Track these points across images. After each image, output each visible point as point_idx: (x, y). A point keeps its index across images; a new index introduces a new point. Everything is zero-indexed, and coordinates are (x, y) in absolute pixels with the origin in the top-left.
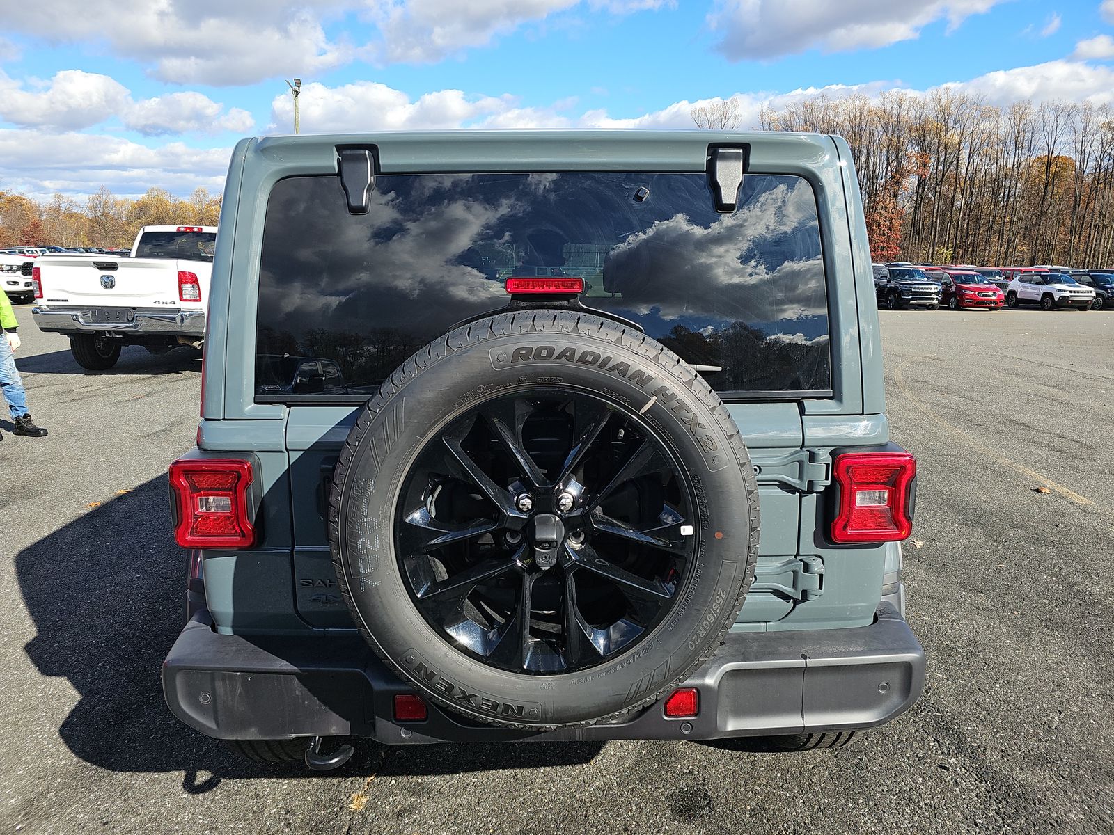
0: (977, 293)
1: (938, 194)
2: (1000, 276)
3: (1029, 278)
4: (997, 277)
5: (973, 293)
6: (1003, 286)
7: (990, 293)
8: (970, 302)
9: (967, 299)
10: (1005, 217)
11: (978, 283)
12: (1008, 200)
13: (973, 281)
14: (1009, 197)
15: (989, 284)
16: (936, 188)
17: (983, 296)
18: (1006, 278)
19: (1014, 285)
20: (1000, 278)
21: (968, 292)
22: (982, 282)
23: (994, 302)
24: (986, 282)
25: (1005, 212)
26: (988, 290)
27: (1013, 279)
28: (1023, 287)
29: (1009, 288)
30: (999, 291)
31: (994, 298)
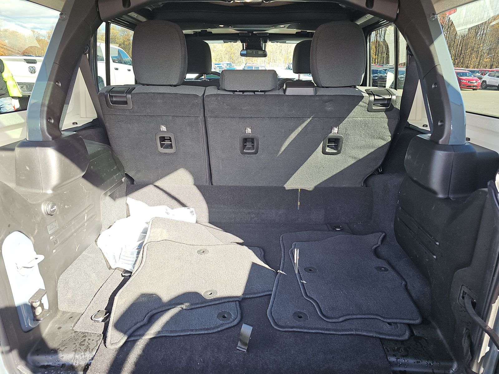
0: (468, 81)
1: (448, 32)
2: (479, 73)
3: (494, 74)
4: (477, 74)
5: (466, 81)
6: (480, 78)
7: (474, 82)
8: (464, 86)
9: (463, 84)
10: (480, 44)
11: (468, 77)
12: (482, 36)
13: (466, 76)
14: (483, 34)
15: (474, 77)
16: (448, 29)
17: (470, 83)
18: (482, 74)
19: (486, 78)
20: (479, 74)
21: (463, 81)
22: (470, 76)
23: (476, 86)
24: (472, 76)
25: (481, 42)
26: (473, 80)
27: (485, 75)
28: (490, 79)
29: (483, 80)
30: (478, 80)
31: (475, 84)
